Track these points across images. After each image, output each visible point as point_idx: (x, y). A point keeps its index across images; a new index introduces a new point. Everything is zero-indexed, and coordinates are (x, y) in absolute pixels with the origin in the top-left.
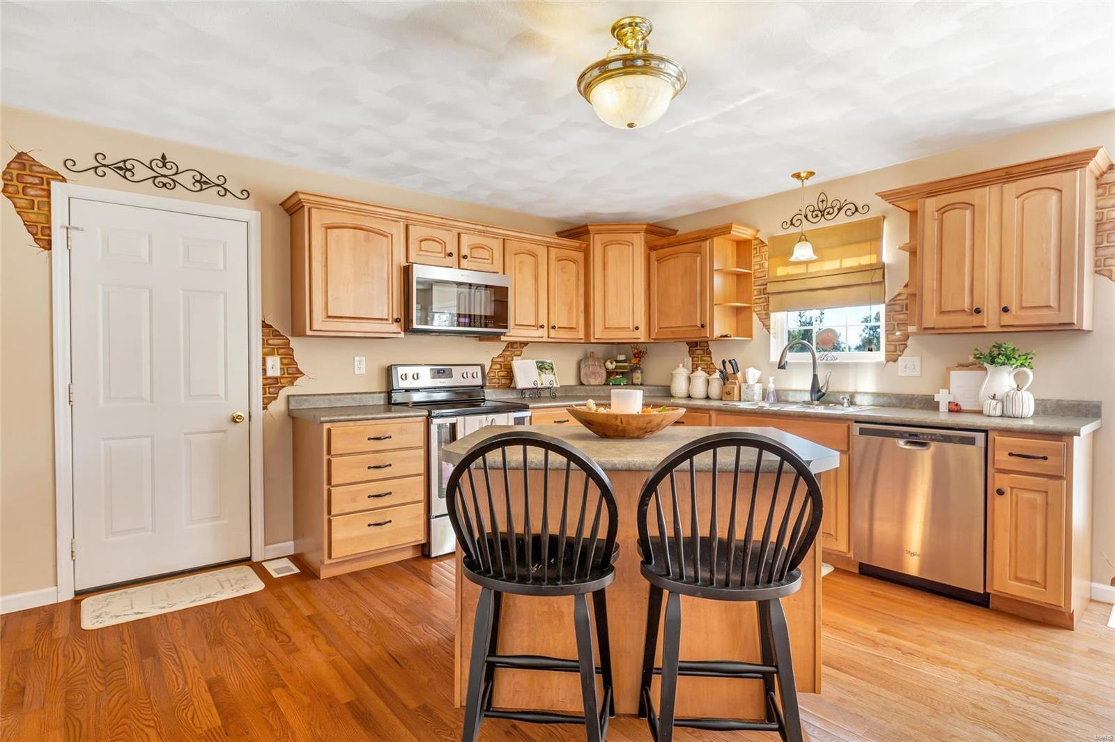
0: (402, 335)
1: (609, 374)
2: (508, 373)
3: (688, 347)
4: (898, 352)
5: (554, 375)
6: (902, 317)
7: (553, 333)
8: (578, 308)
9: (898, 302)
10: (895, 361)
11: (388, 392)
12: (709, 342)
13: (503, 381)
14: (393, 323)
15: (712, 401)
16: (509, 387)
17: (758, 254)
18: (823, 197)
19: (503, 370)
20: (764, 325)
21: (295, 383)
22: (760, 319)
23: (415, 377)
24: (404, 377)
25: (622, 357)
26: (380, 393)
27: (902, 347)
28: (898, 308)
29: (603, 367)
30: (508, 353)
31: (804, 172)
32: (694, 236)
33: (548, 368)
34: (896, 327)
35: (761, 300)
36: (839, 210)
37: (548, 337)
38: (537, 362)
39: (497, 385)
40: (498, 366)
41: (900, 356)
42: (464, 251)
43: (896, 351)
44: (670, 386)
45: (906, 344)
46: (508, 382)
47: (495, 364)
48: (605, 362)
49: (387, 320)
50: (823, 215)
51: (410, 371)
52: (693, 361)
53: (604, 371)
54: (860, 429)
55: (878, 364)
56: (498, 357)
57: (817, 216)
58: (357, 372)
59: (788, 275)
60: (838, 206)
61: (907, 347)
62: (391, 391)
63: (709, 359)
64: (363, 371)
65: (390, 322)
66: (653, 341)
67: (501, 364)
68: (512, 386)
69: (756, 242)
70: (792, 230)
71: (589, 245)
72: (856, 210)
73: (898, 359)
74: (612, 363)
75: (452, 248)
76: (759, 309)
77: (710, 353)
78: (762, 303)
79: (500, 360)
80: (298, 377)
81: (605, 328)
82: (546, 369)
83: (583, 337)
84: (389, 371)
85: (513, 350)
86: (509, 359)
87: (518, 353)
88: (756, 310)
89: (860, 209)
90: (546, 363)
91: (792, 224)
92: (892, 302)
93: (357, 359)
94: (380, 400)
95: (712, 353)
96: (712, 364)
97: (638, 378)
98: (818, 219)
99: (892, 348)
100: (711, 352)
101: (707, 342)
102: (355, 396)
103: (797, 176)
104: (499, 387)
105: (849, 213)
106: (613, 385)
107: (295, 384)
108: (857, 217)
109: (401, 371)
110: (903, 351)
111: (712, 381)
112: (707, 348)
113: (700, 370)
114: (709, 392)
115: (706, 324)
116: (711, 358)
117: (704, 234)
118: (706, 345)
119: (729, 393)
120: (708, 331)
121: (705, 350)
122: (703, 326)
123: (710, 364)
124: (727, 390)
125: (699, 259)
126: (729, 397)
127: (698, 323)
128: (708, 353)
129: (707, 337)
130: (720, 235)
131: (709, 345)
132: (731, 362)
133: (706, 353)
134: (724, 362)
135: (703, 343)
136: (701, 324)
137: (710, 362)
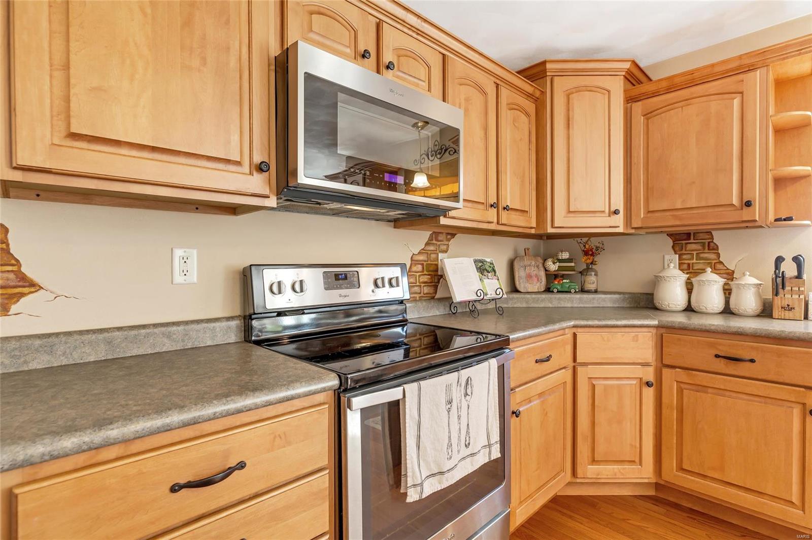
0: (272, 202)
1: (552, 277)
2: (432, 278)
3: (671, 241)
5: (498, 280)
7: (505, 217)
8: (530, 183)
11: (245, 317)
12: (714, 233)
13: (426, 290)
14: (251, 174)
16: (433, 298)
19: (425, 272)
21: (14, 309)
23: (297, 288)
24: (275, 289)
25: (565, 255)
26: (229, 319)
29: (542, 269)
30: (432, 248)
32: (729, 67)
33: (490, 269)
37: (498, 223)
38: (475, 261)
39: (417, 296)
40: (419, 268)
42: (387, 57)
44: (652, 294)
46: (431, 290)
47: (416, 265)
48: (545, 260)
49: (238, 163)
51: (288, 276)
52: (680, 259)
53: (542, 274)
56: (419, 253)
58: (179, 278)
62: (250, 316)
63: (713, 256)
64: (194, 277)
65: (246, 168)
66: (633, 231)
67: (422, 265)
68: (437, 296)
71: (543, 93)
74: (554, 263)
75: (367, 42)
77: (717, 248)
79: (422, 258)
80: (23, 295)
81: (569, 212)
82: (488, 272)
83: (534, 225)
84: (245, 278)
85: (439, 243)
86: (433, 256)
87: (444, 248)
90: (486, 262)
93: (179, 253)
94: (229, 333)
95: (719, 248)
96: (721, 263)
97: (593, 283)
100: (717, 246)
101: (709, 233)
102: (174, 329)
104: (421, 299)
106: (558, 292)
107: (12, 312)
109: (270, 276)
111: (740, 289)
112: (709, 240)
113: (709, 272)
114: (732, 305)
115: (755, 201)
116: (718, 255)
117: (753, 60)
118: (708, 237)
119: (789, 308)
120: (756, 213)
121: (707, 244)
122: (748, 204)
123: (715, 263)
124: (785, 303)
125: (736, 102)
126: (788, 314)
127: (735, 201)
128: (711, 248)
129: (755, 221)
130: (787, 58)
131: (714, 237)
132: (797, 260)
133: (707, 248)
134: (779, 260)
135: (701, 235)
136: (745, 200)
137: (716, 261)
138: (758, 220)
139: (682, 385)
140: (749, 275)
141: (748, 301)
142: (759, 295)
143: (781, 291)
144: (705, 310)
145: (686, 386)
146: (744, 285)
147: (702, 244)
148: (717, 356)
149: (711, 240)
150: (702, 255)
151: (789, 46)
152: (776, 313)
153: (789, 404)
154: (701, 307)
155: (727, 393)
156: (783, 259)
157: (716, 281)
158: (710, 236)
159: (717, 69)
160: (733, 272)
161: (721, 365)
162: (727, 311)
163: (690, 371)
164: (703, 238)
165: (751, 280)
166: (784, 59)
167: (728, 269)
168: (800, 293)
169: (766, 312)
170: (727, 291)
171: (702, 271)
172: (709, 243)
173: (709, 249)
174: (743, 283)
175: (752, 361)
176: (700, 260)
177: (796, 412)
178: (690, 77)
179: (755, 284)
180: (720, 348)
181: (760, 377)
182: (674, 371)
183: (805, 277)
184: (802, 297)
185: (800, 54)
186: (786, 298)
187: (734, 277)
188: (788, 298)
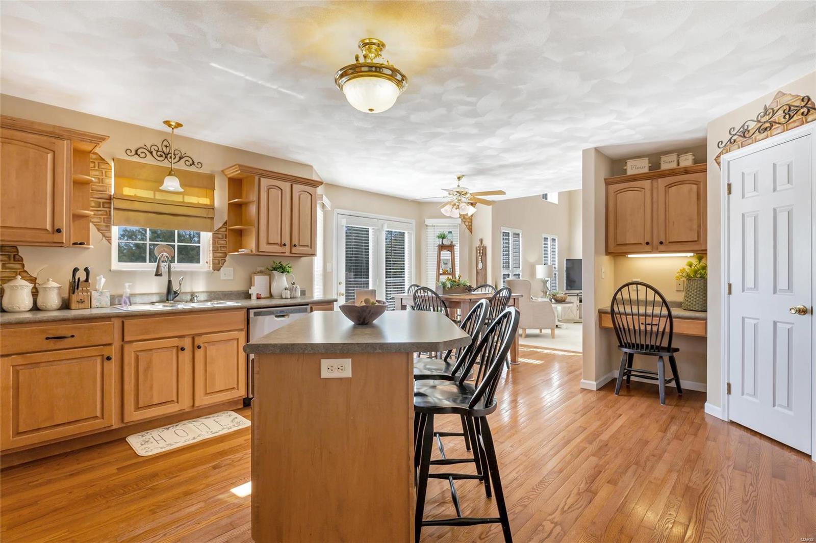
4: (221, 265)
6: (223, 242)
9: (220, 232)
10: (219, 270)
12: (19, 248)
15: (41, 312)
17: (96, 168)
18: (165, 143)
20: (104, 236)
22: (99, 230)
27: (223, 261)
28: (220, 236)
31: (174, 122)
32: (48, 130)
34: (219, 248)
35: (100, 213)
36: (181, 158)
41: (222, 267)
43: (219, 264)
45: (225, 260)
50: (166, 157)
54: (254, 313)
55: (208, 273)
57: (161, 156)
59: (135, 196)
60: (179, 155)
61: (225, 261)
63: (19, 266)
69: (94, 156)
70: (136, 159)
72: (193, 163)
73: (220, 269)
76: (98, 220)
77: (22, 260)
78: (102, 215)
88: (92, 220)
89: (196, 164)
91: (136, 154)
92: (217, 232)
95: (24, 260)
96: (26, 272)
98: (161, 159)
99: (216, 262)
100: (22, 258)
101: (15, 247)
103: (167, 123)
105: (188, 163)
108: (193, 169)
110: (223, 264)
111: (46, 291)
112: (15, 253)
113: (19, 279)
114: (39, 303)
115: (63, 229)
116: (23, 266)
117: (61, 133)
118: (14, 250)
119: (82, 302)
120: (64, 237)
121: (12, 256)
122: (59, 231)
123: (20, 272)
124: (79, 299)
125: (50, 156)
126: (81, 306)
127: (49, 227)
128: (16, 260)
129: (63, 243)
130: (83, 141)
131: (19, 251)
132: (86, 270)
133: (12, 259)
134: (76, 270)
135: (7, 248)
136: (56, 228)
137: (21, 270)
138: (64, 242)
139: (18, 368)
140: (52, 281)
141: (52, 299)
142: (59, 294)
143: (76, 290)
144: (18, 310)
145: (21, 367)
146: (50, 288)
147: (8, 256)
148: (47, 338)
149: (16, 253)
150: (8, 265)
151: (85, 135)
152: (73, 305)
153: (94, 358)
154: (14, 307)
155: (56, 363)
156: (79, 270)
157: (27, 286)
158: (15, 250)
159: (36, 127)
160: (36, 279)
161: (52, 345)
162: (35, 308)
163: (25, 355)
164: (10, 251)
165: (53, 284)
166: (82, 141)
167: (31, 276)
168: (87, 291)
169: (66, 305)
170: (35, 293)
171: (12, 278)
172: (14, 255)
173: (14, 260)
174: (49, 286)
175: (73, 336)
176: (6, 269)
177: (99, 360)
178: (12, 122)
179: (57, 287)
180: (50, 332)
181: (77, 346)
182: (10, 358)
183: (90, 281)
184: (89, 293)
185: (91, 142)
186: (79, 295)
187: (37, 282)
188: (81, 295)
